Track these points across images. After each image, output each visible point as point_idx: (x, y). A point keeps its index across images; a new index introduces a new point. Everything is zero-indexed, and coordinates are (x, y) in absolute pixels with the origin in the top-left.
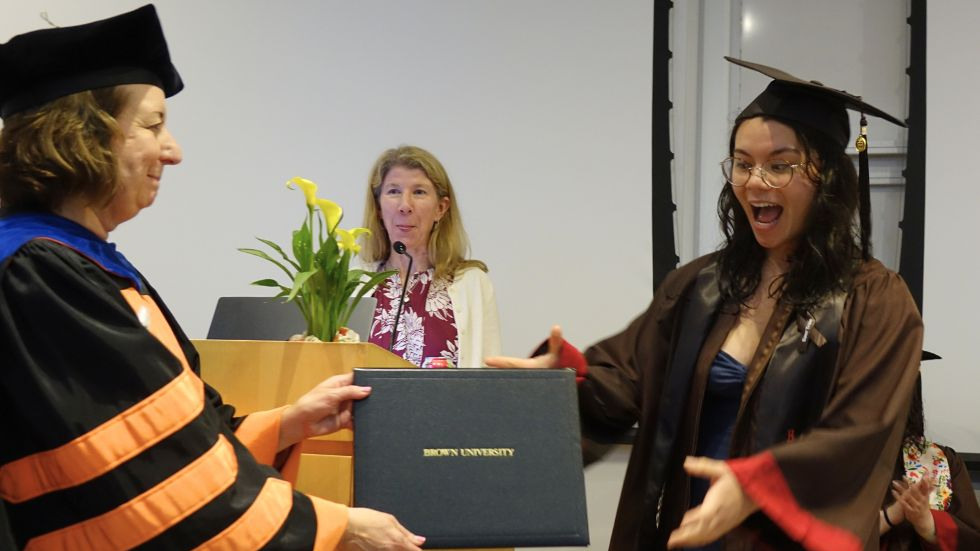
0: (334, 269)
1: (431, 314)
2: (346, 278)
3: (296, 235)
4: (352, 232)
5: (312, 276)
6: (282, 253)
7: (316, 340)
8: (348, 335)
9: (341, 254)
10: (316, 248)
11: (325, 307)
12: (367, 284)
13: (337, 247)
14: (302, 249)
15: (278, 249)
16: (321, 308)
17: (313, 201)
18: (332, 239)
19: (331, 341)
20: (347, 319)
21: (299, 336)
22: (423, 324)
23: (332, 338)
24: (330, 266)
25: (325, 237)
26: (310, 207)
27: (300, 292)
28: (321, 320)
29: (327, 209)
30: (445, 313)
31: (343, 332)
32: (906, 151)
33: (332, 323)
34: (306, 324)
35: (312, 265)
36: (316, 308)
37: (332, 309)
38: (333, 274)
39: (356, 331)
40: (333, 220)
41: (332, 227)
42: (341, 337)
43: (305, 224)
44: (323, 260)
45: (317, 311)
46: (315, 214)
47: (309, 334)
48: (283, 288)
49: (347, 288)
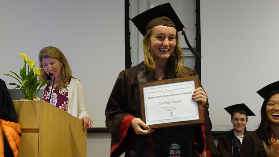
0: (33, 80)
1: (60, 94)
2: (36, 82)
3: (21, 70)
4: (38, 69)
5: (26, 82)
6: (17, 75)
7: (28, 100)
8: (37, 99)
9: (35, 75)
10: (27, 74)
11: (30, 91)
12: (42, 84)
13: (34, 73)
14: (23, 74)
15: (16, 74)
16: (29, 91)
17: (26, 60)
18: (32, 71)
19: (32, 100)
20: (36, 94)
21: (22, 99)
22: (57, 96)
23: (32, 99)
24: (31, 79)
25: (30, 71)
26: (25, 62)
27: (23, 87)
28: (29, 95)
29: (30, 62)
30: (65, 93)
31: (35, 98)
32: (195, 47)
33: (32, 95)
34: (24, 96)
35: (26, 79)
36: (27, 91)
37: (32, 91)
38: (32, 81)
39: (39, 98)
40: (32, 66)
41: (32, 67)
42: (35, 99)
43: (24, 67)
44: (29, 77)
45: (27, 92)
46: (27, 64)
47: (25, 99)
48: (17, 85)
49: (36, 85)
